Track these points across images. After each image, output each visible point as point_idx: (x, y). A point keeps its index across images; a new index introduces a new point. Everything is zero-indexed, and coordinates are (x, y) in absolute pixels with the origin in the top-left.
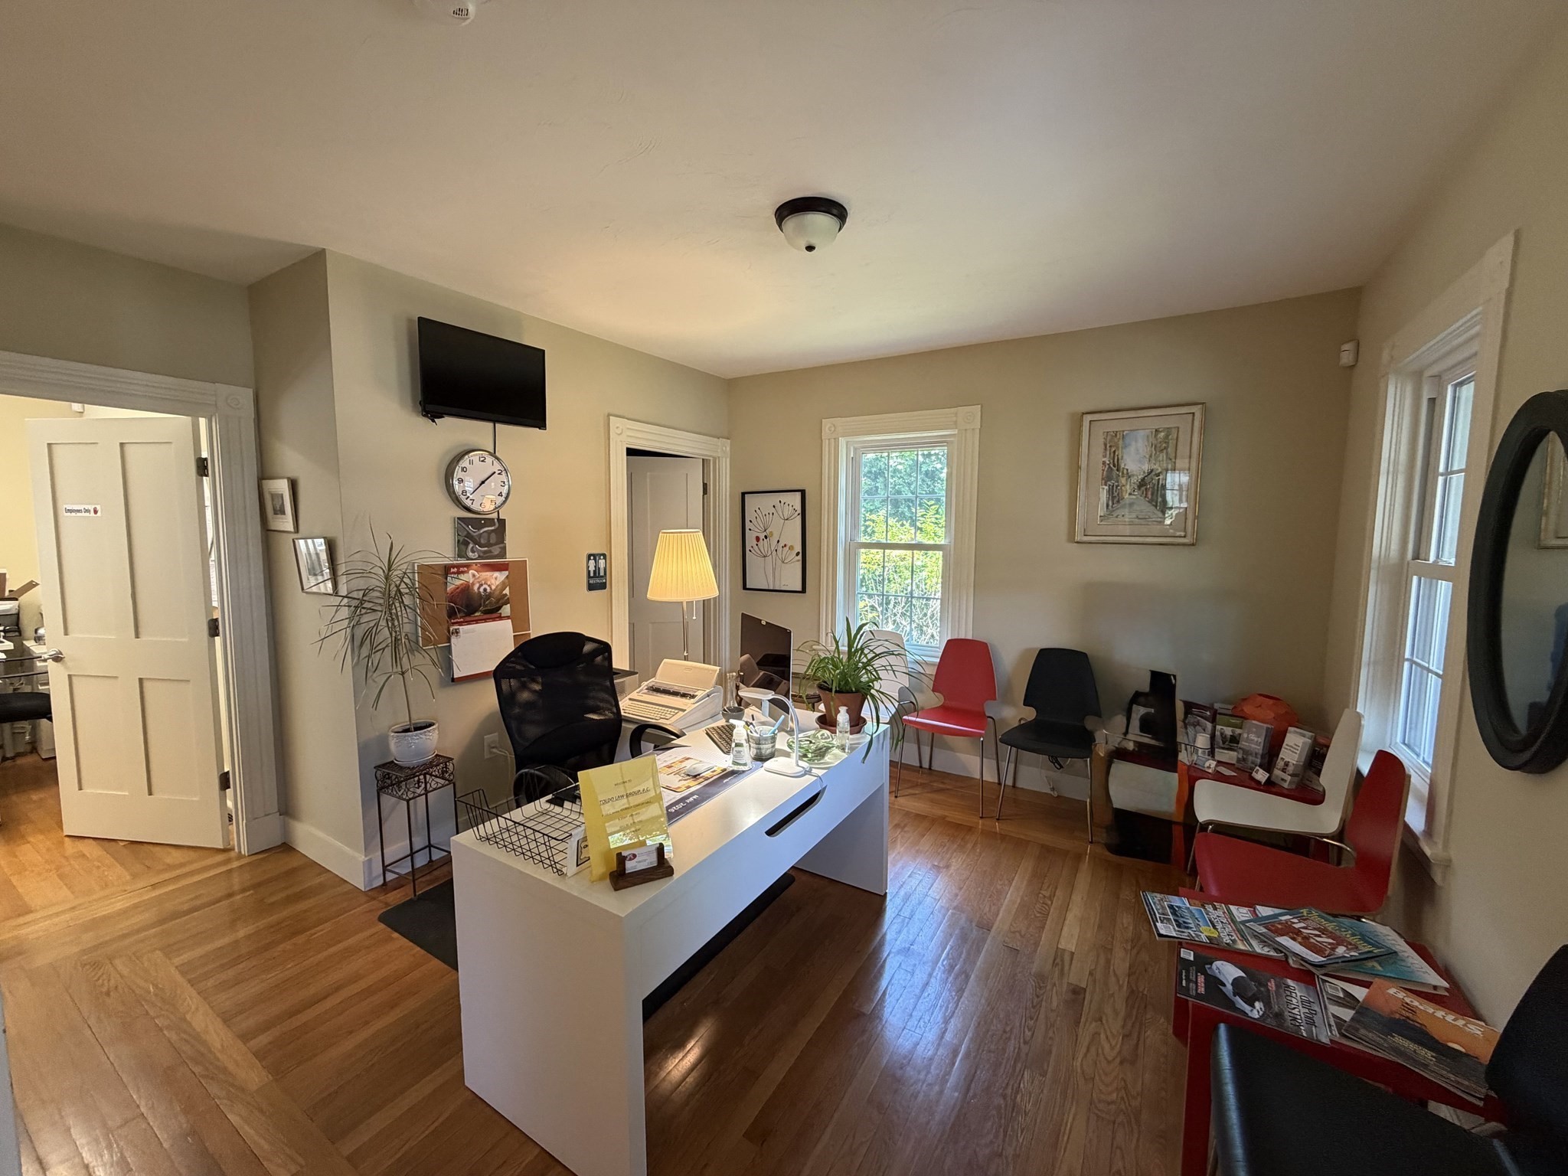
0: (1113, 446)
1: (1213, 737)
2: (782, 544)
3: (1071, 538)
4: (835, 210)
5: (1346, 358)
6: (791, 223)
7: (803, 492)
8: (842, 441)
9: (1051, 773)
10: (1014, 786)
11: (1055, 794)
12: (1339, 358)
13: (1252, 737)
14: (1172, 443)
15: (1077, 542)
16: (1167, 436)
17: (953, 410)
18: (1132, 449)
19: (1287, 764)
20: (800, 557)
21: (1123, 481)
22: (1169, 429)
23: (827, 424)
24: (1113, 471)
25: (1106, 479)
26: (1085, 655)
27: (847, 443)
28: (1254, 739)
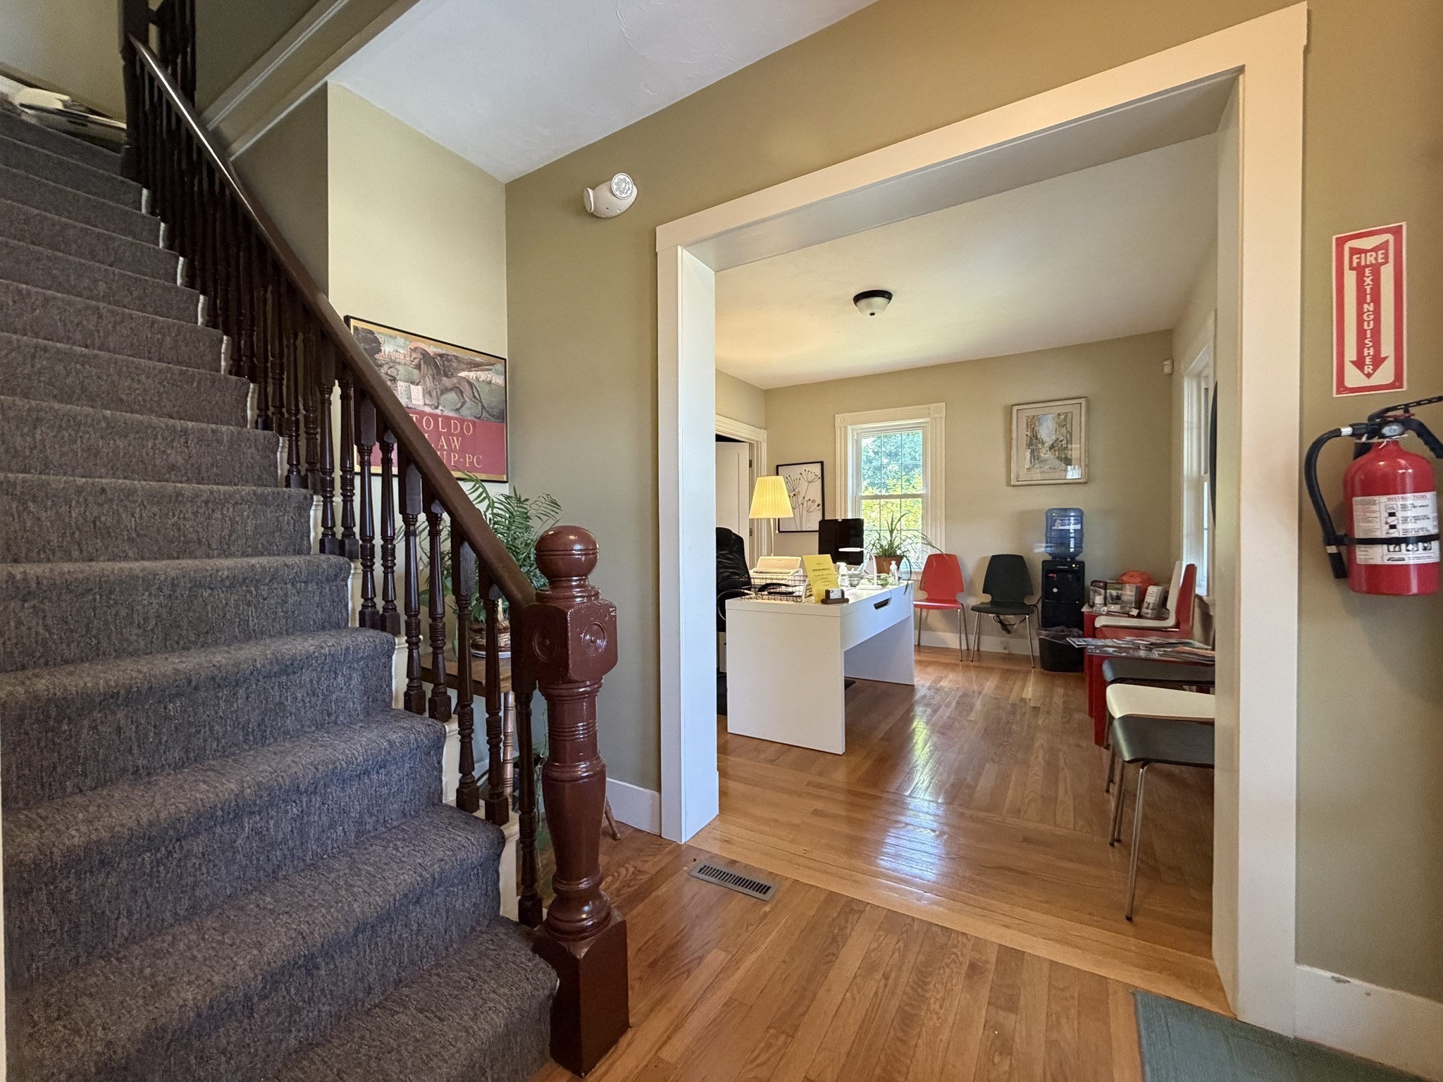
0: (1032, 424)
1: (1105, 598)
2: (806, 499)
3: (1009, 484)
4: (886, 295)
5: (1167, 370)
6: (863, 302)
7: (822, 463)
8: (849, 428)
9: (1003, 639)
10: (978, 650)
11: (1006, 652)
12: (1163, 370)
13: (1128, 592)
14: (1068, 421)
15: (1014, 486)
16: (1065, 418)
17: (927, 406)
18: (1045, 425)
19: (1149, 604)
20: (821, 507)
21: (1040, 446)
22: (1067, 413)
23: (838, 418)
24: (1034, 440)
25: (1030, 445)
26: (1021, 557)
27: (853, 429)
28: (1129, 593)
